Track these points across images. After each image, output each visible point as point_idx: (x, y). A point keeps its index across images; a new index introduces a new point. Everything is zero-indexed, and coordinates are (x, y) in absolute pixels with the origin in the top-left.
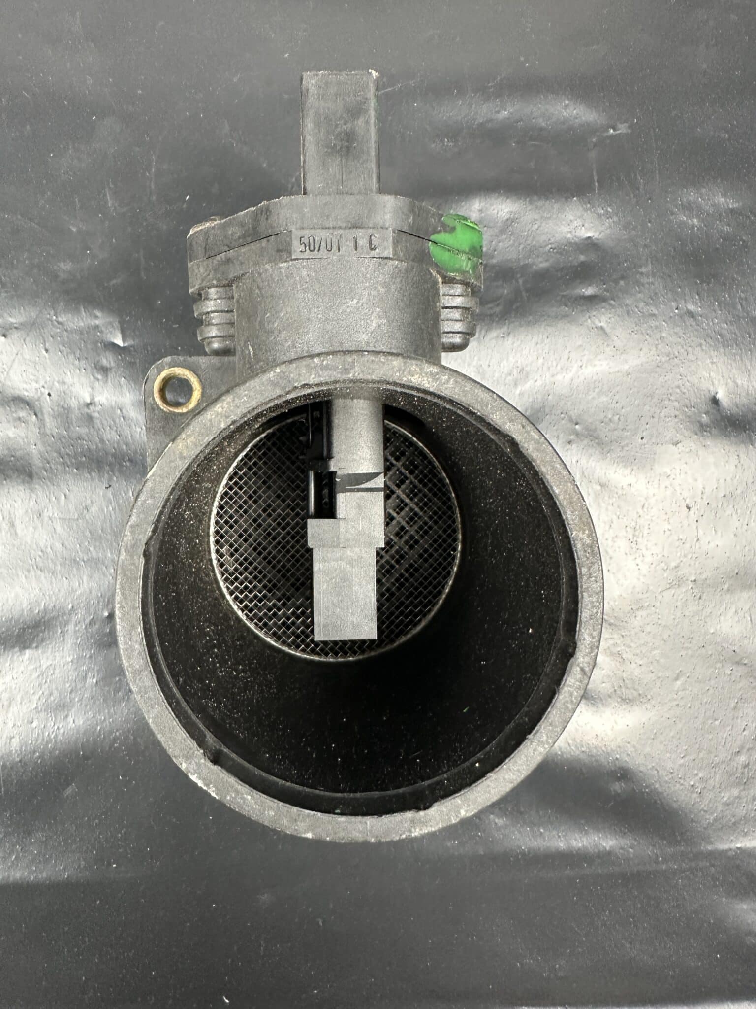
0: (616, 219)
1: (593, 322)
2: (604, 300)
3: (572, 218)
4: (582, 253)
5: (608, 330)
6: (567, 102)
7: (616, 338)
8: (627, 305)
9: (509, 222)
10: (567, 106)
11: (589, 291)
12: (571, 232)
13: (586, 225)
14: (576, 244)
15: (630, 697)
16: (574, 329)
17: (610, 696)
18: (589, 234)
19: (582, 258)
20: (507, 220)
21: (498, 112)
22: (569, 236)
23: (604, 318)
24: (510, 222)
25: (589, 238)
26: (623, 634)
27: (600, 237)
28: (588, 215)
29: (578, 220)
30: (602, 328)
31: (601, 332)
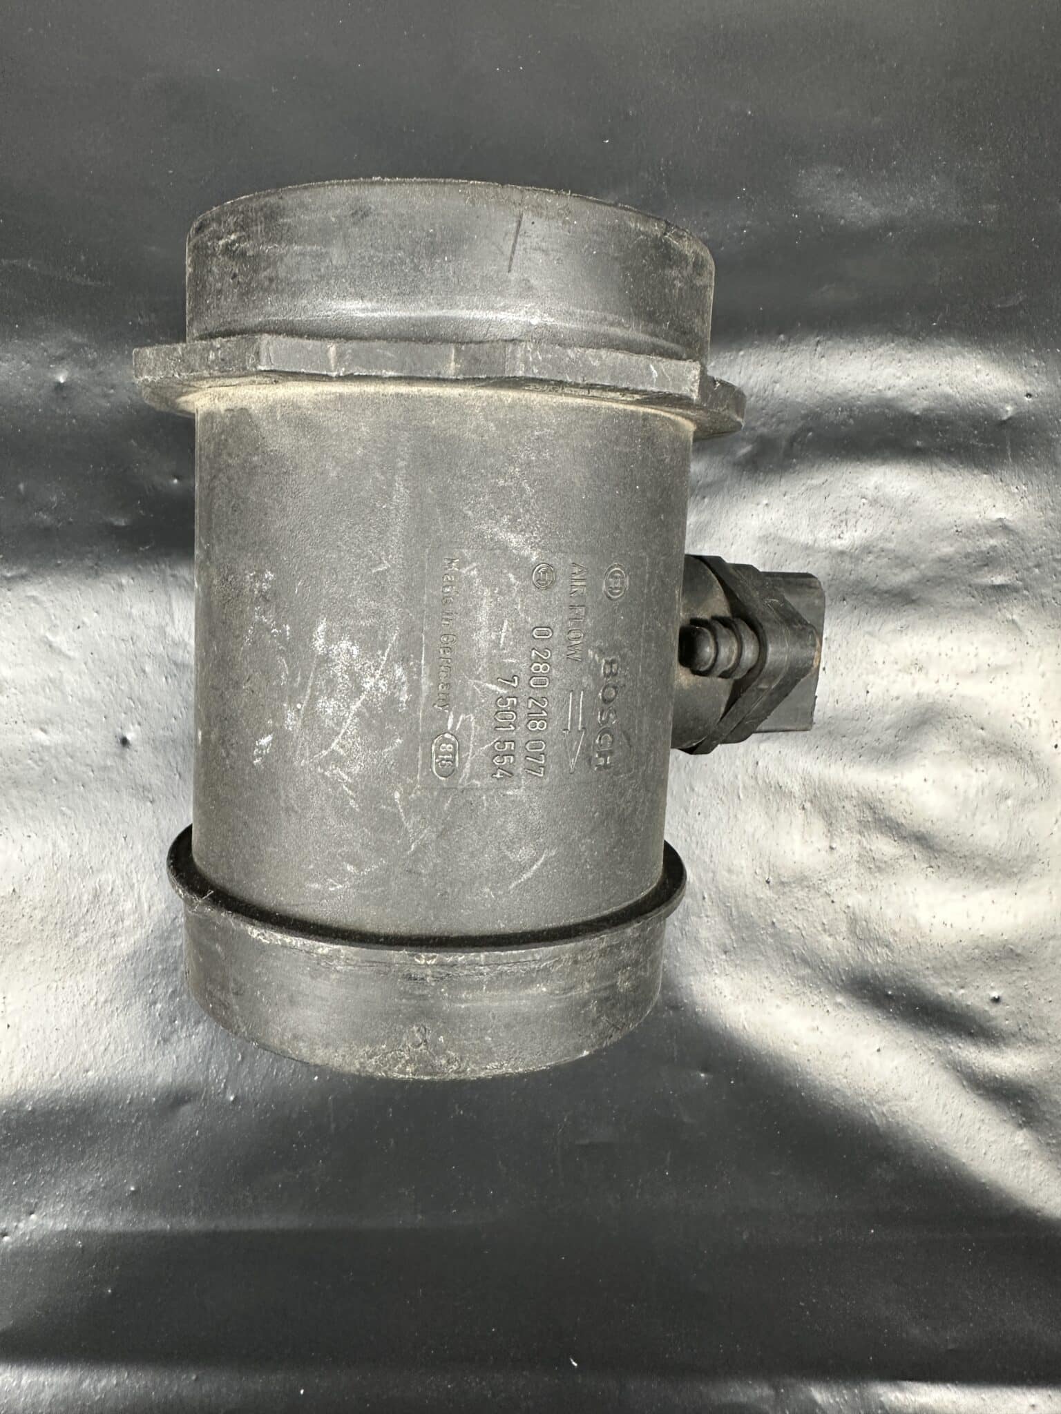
0: (1030, 498)
1: (1005, 616)
2: (1016, 590)
3: (982, 497)
4: (991, 537)
5: (1020, 624)
6: (979, 366)
7: (1029, 633)
8: (1042, 596)
9: (910, 501)
10: (977, 371)
11: (999, 580)
12: (979, 512)
13: (997, 506)
14: (985, 526)
15: (1037, 1037)
16: (982, 623)
17: (1014, 1035)
18: (1002, 515)
19: (992, 542)
20: (909, 497)
21: (899, 378)
22: (977, 517)
23: (1016, 611)
24: (912, 500)
25: (1000, 519)
26: (1032, 966)
27: (1011, 519)
28: (1001, 495)
29: (988, 500)
30: (1013, 621)
31: (1011, 626)
